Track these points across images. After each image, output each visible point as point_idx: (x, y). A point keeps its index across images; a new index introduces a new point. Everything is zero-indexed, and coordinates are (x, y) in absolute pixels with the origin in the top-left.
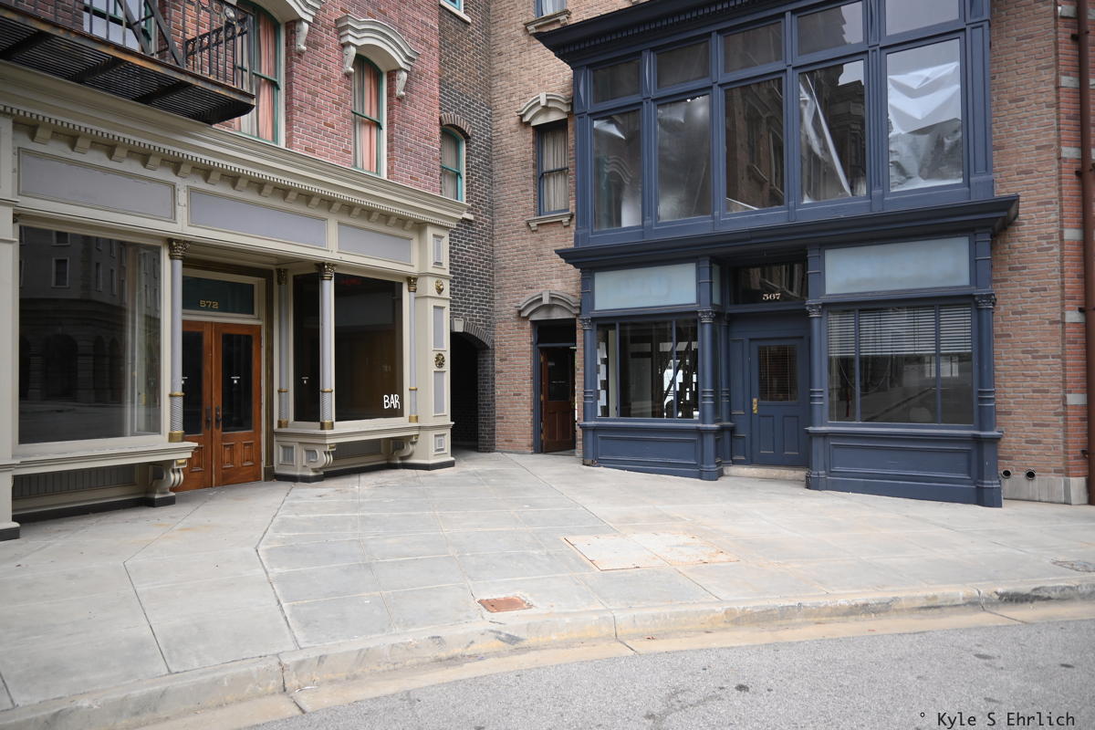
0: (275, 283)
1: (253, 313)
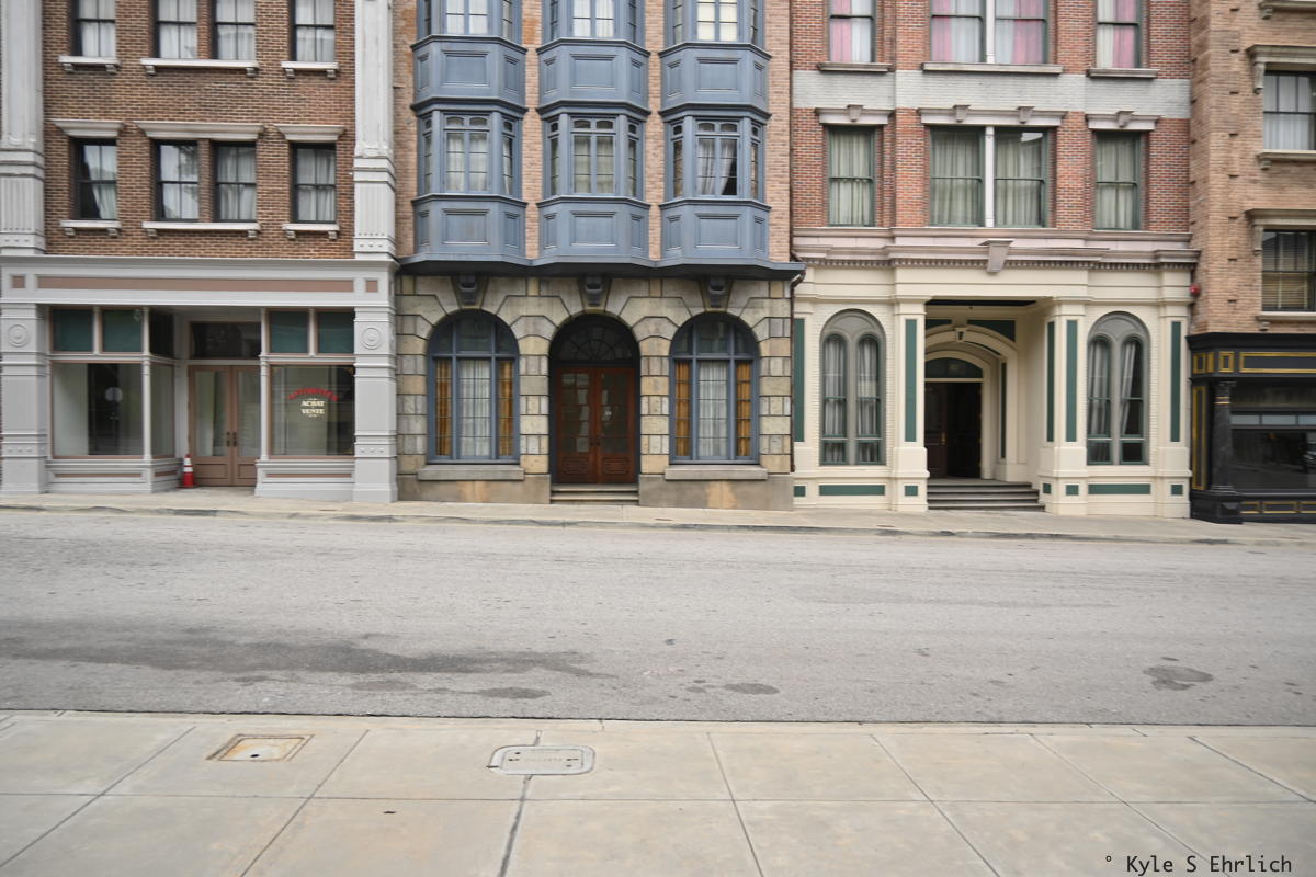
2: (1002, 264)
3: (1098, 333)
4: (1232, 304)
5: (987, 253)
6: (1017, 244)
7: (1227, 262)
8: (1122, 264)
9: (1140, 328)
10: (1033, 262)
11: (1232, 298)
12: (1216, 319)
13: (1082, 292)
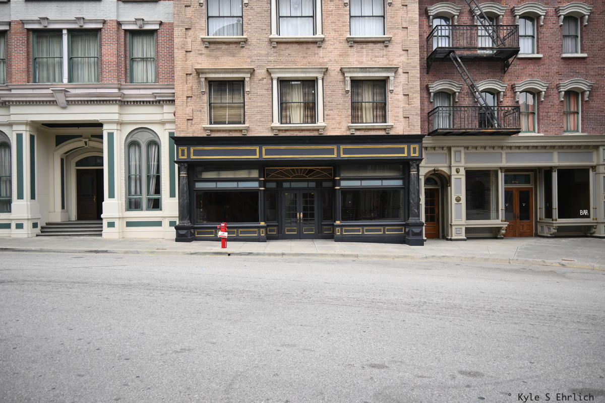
0: (538, 173)
1: (530, 183)
2: (65, 102)
3: (133, 139)
4: (190, 121)
5: (53, 97)
6: (73, 91)
7: (186, 98)
8: (140, 101)
9: (156, 135)
10: (84, 101)
11: (189, 118)
12: (180, 129)
13: (116, 117)
